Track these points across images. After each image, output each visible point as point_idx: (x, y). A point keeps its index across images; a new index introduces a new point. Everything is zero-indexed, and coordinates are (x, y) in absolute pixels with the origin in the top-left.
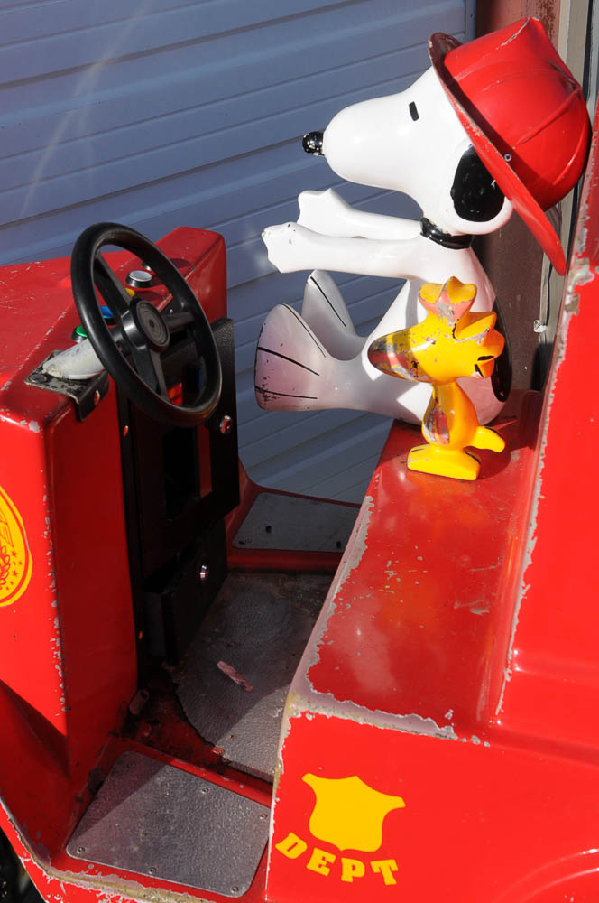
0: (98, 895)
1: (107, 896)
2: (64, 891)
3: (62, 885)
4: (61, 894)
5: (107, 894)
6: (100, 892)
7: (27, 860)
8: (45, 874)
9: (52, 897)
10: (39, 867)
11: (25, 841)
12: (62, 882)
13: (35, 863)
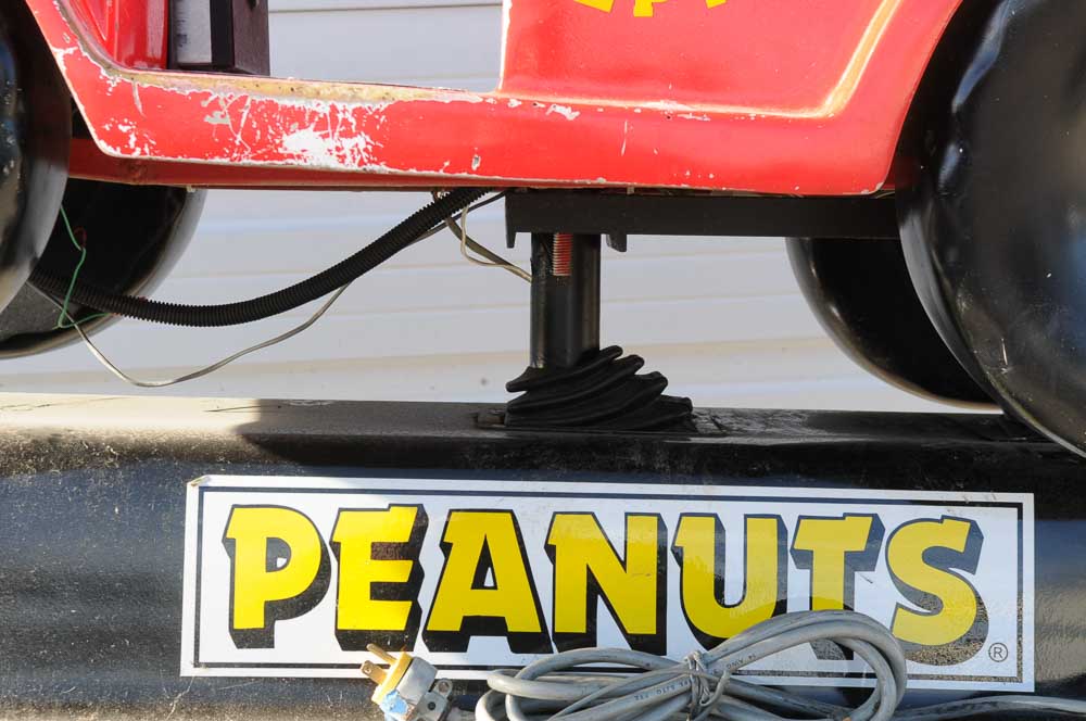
0: (205, 104)
1: (222, 103)
2: (140, 107)
3: (136, 93)
4: (133, 115)
5: (222, 96)
6: (210, 94)
7: (71, 51)
8: (103, 72)
9: (115, 128)
10: (92, 61)
11: (70, 9)
12: (135, 84)
13: (85, 54)
